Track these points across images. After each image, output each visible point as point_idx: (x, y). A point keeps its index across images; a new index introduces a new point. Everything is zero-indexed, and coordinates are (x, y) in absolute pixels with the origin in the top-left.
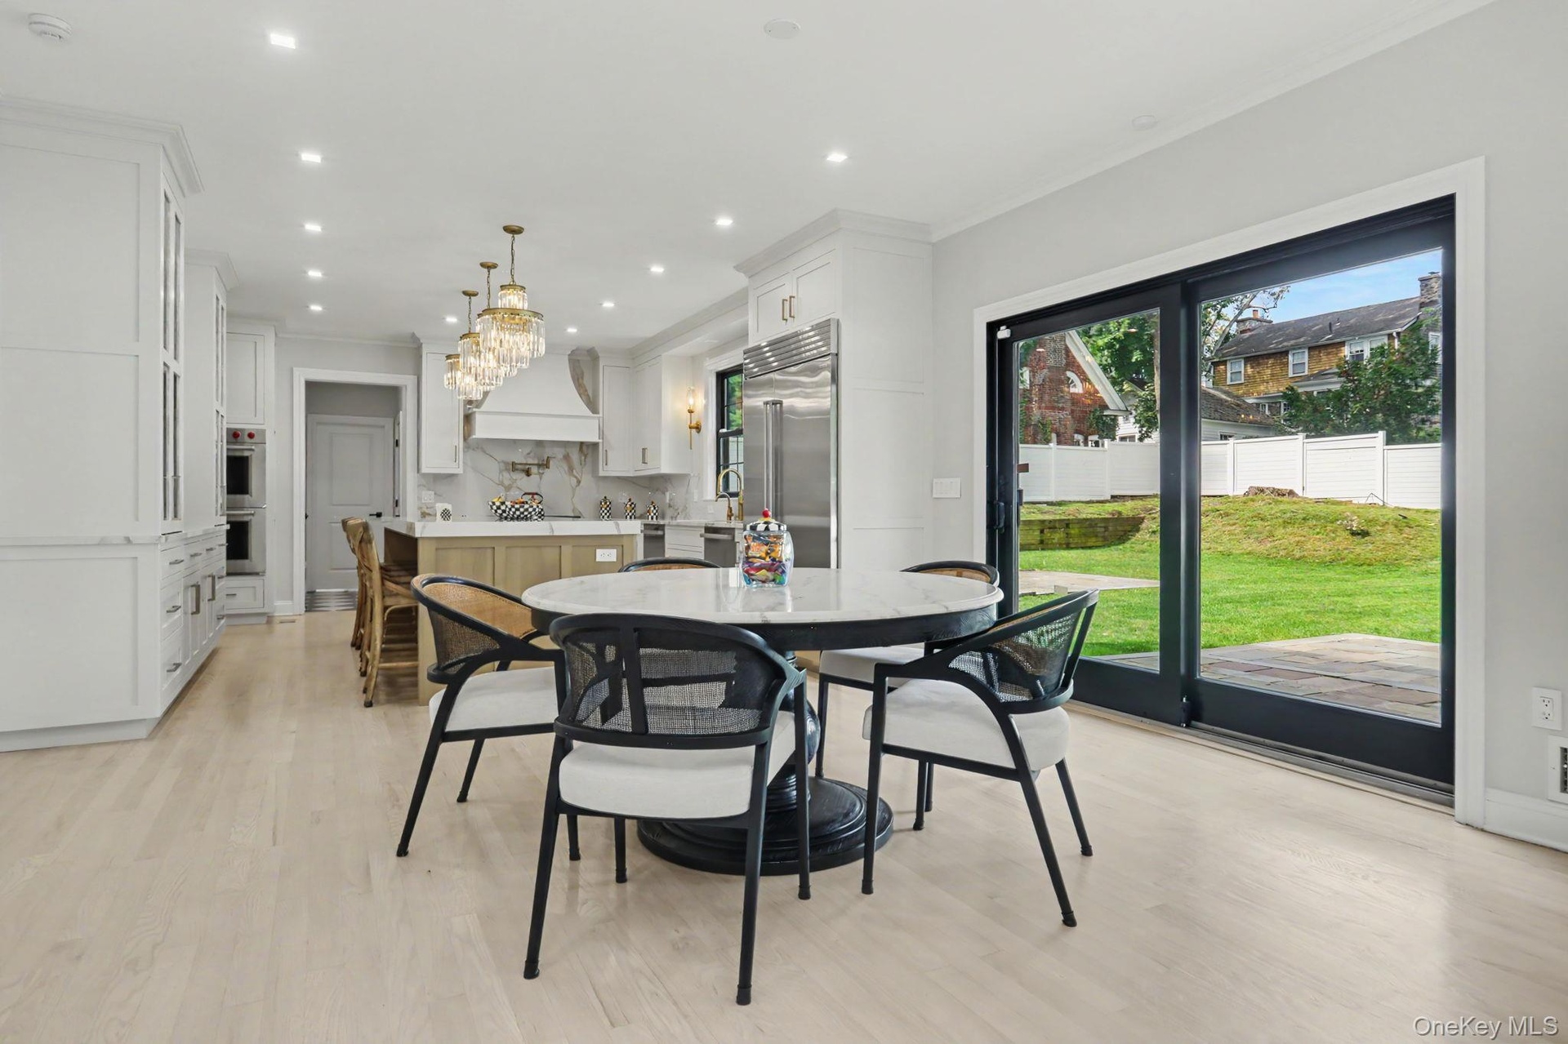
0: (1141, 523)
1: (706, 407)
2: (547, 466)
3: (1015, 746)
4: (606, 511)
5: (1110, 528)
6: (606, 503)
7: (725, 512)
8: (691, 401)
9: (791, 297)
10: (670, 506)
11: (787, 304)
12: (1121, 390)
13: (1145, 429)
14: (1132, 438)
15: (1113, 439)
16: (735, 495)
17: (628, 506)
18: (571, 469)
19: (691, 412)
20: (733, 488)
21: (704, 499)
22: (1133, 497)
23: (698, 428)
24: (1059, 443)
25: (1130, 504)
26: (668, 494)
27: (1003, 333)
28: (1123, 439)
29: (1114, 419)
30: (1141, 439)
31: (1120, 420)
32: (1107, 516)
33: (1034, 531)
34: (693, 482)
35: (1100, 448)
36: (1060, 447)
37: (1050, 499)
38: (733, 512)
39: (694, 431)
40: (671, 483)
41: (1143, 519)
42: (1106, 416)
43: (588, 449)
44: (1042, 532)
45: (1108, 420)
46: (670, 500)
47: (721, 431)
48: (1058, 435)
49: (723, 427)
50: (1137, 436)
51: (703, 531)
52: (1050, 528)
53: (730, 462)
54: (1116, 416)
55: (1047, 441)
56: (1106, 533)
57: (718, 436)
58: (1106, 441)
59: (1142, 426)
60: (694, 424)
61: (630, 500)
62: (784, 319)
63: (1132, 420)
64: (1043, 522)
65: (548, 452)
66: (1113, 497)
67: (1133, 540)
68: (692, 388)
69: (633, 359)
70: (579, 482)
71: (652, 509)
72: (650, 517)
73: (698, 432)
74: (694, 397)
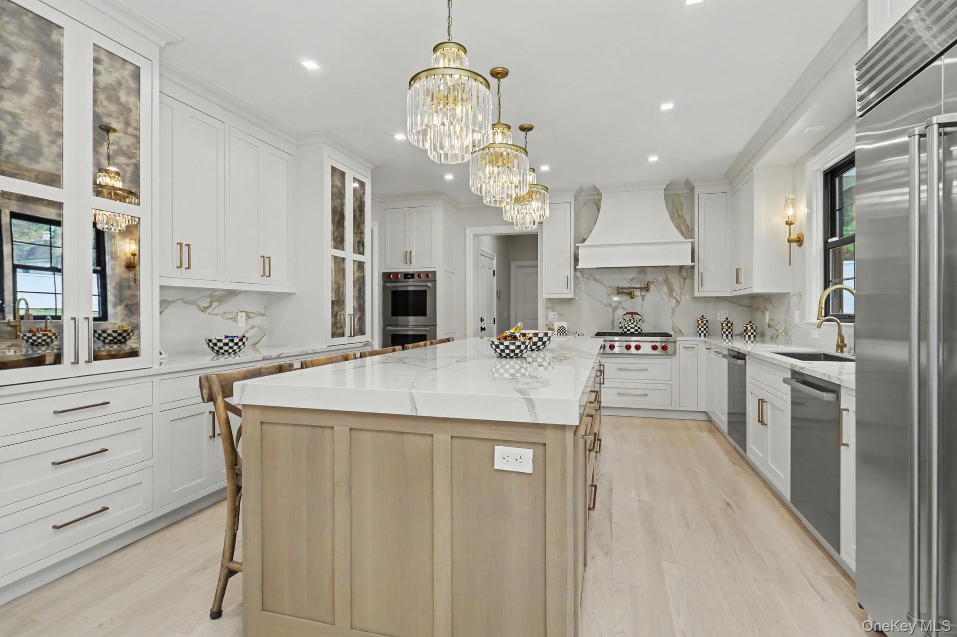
1: (809, 216)
2: (647, 289)
4: (702, 329)
6: (702, 322)
7: (835, 339)
8: (790, 212)
10: (770, 326)
16: (850, 318)
17: (724, 325)
18: (671, 290)
19: (789, 224)
20: (849, 308)
21: (807, 321)
23: (800, 241)
26: (767, 314)
34: (794, 300)
38: (846, 342)
39: (794, 245)
40: (770, 302)
43: (686, 272)
46: (770, 320)
47: (830, 240)
49: (833, 235)
51: (789, 376)
53: (845, 277)
57: (827, 247)
60: (794, 236)
61: (727, 319)
65: (650, 277)
68: (792, 196)
69: (730, 183)
70: (678, 302)
71: (749, 328)
72: (747, 336)
73: (800, 246)
74: (793, 207)
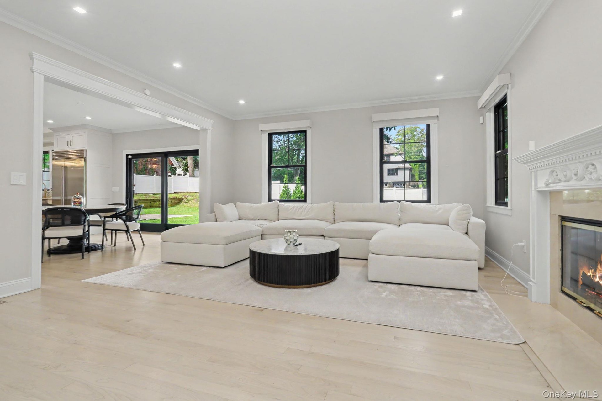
0: (183, 200)
3: (127, 227)
5: (173, 202)
9: (70, 141)
11: (69, 143)
12: (178, 160)
13: (185, 172)
14: (181, 175)
15: (175, 174)
22: (181, 192)
24: (157, 175)
25: (180, 194)
27: (130, 157)
28: (179, 175)
29: (175, 169)
30: (184, 175)
31: (178, 169)
32: (172, 198)
33: (148, 202)
35: (171, 177)
36: (157, 176)
37: (154, 193)
41: (183, 198)
42: (173, 168)
44: (151, 203)
45: (174, 169)
48: (157, 173)
50: (183, 174)
52: (153, 202)
54: (176, 168)
55: (153, 174)
56: (172, 203)
58: (173, 175)
59: (184, 171)
62: (68, 146)
63: (181, 169)
64: (151, 200)
66: (174, 192)
67: (180, 205)
